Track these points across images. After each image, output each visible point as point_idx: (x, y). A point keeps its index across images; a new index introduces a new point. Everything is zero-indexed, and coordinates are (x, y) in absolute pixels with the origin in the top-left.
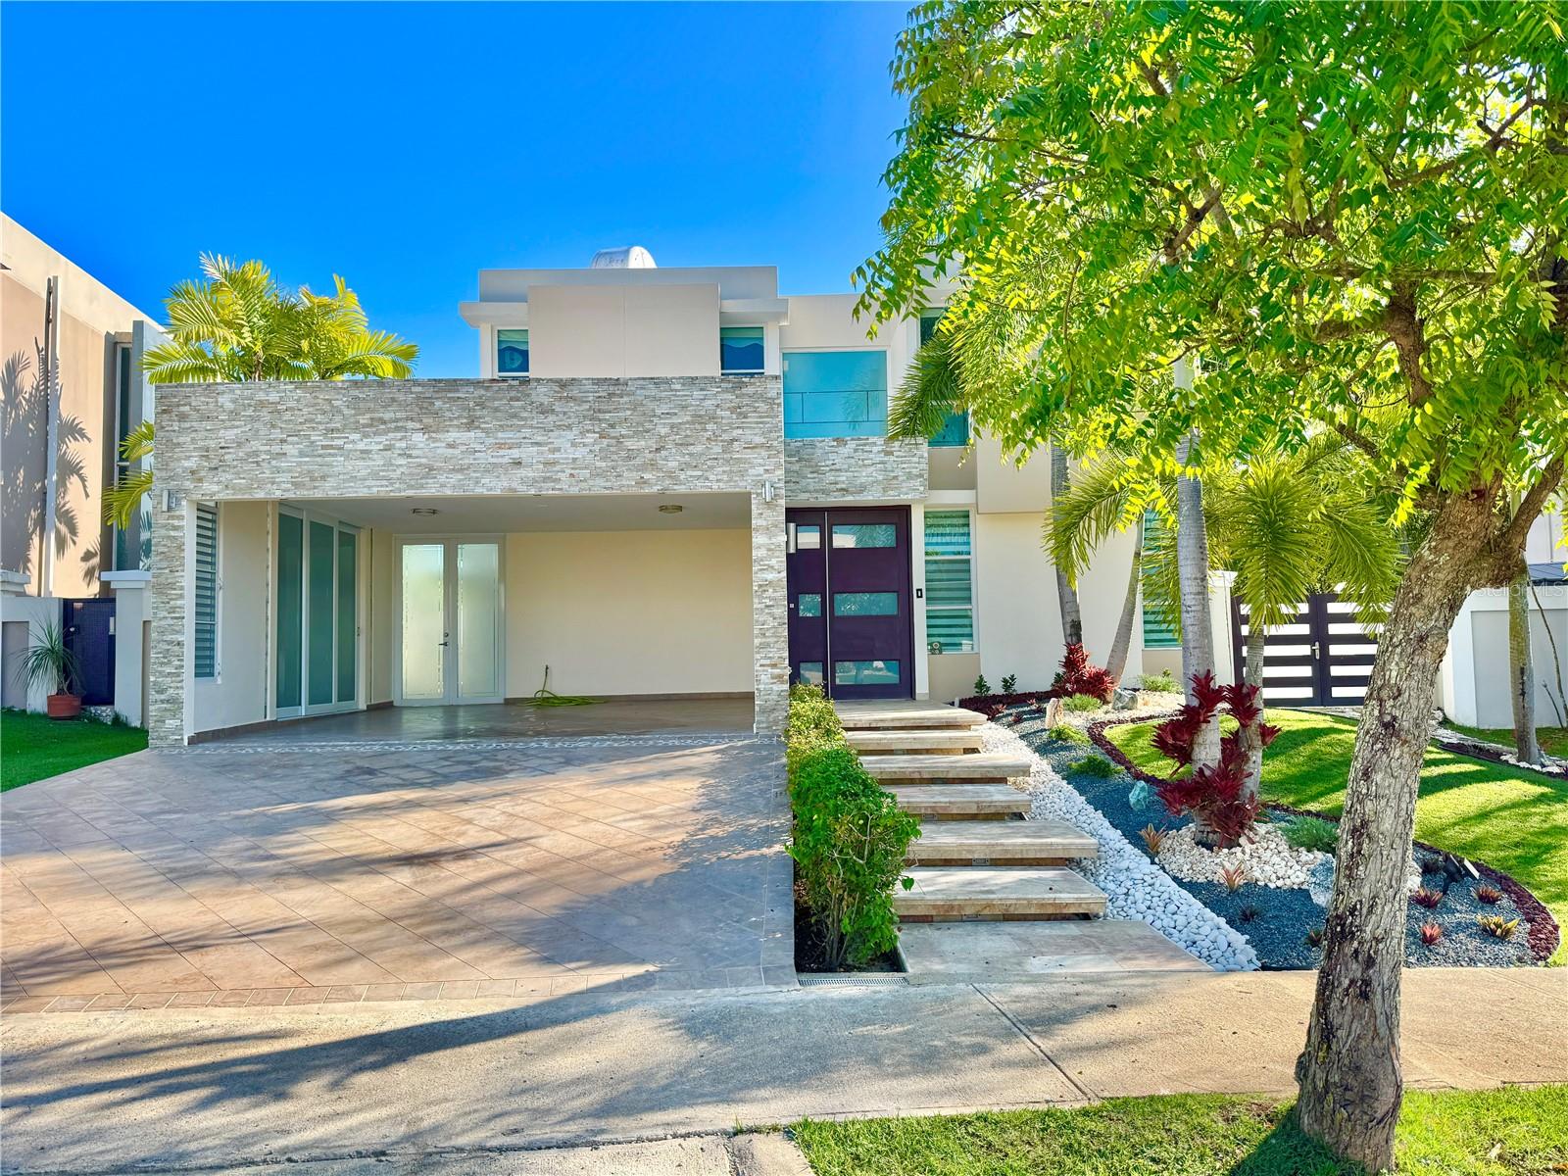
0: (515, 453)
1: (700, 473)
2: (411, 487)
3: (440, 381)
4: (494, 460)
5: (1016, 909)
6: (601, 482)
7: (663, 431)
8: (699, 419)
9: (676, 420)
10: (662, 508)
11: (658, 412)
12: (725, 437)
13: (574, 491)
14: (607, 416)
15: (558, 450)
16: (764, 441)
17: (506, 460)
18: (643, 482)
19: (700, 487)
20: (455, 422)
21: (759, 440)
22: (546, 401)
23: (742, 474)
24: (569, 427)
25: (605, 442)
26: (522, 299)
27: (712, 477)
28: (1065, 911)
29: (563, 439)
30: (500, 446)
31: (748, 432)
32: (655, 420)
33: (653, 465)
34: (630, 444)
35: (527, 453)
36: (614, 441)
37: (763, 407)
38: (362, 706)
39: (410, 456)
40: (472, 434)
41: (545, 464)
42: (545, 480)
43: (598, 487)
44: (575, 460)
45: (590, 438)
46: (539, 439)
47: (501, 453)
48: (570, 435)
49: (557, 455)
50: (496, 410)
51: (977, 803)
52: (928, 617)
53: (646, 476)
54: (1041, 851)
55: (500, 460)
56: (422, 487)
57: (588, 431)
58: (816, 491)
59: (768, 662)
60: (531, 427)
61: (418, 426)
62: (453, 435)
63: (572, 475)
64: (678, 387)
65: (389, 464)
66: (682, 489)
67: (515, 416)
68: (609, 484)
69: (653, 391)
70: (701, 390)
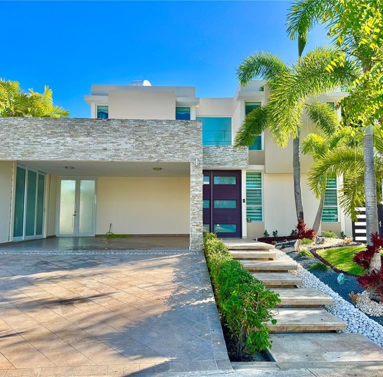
0: (104, 146)
1: (171, 155)
2: (65, 157)
3: (77, 119)
4: (97, 148)
5: (309, 328)
6: (135, 157)
7: (159, 139)
8: (172, 135)
9: (163, 135)
10: (154, 169)
11: (157, 132)
12: (181, 142)
13: (126, 160)
14: (139, 133)
15: (120, 145)
16: (195, 144)
17: (101, 148)
18: (151, 157)
19: (172, 160)
20: (82, 134)
21: (193, 143)
22: (116, 127)
23: (187, 155)
24: (124, 137)
25: (138, 143)
26: (107, 95)
27: (176, 156)
28: (329, 329)
29: (122, 141)
30: (99, 143)
31: (189, 140)
32: (156, 135)
33: (155, 151)
34: (146, 143)
35: (109, 146)
36: (141, 143)
37: (195, 131)
38: (45, 236)
39: (65, 146)
40: (88, 138)
41: (115, 150)
42: (115, 156)
43: (135, 159)
44: (126, 149)
45: (132, 141)
46: (113, 141)
47: (99, 145)
48: (125, 140)
49: (120, 147)
50: (98, 130)
51: (281, 281)
52: (247, 209)
53: (152, 155)
54: (312, 302)
55: (99, 148)
56: (69, 157)
57: (132, 138)
58: (209, 164)
59: (195, 224)
60: (111, 136)
61: (69, 135)
62: (81, 139)
63: (125, 154)
64: (165, 123)
65: (57, 148)
66: (165, 160)
67: (104, 132)
68: (138, 158)
69: (155, 124)
70: (173, 125)
